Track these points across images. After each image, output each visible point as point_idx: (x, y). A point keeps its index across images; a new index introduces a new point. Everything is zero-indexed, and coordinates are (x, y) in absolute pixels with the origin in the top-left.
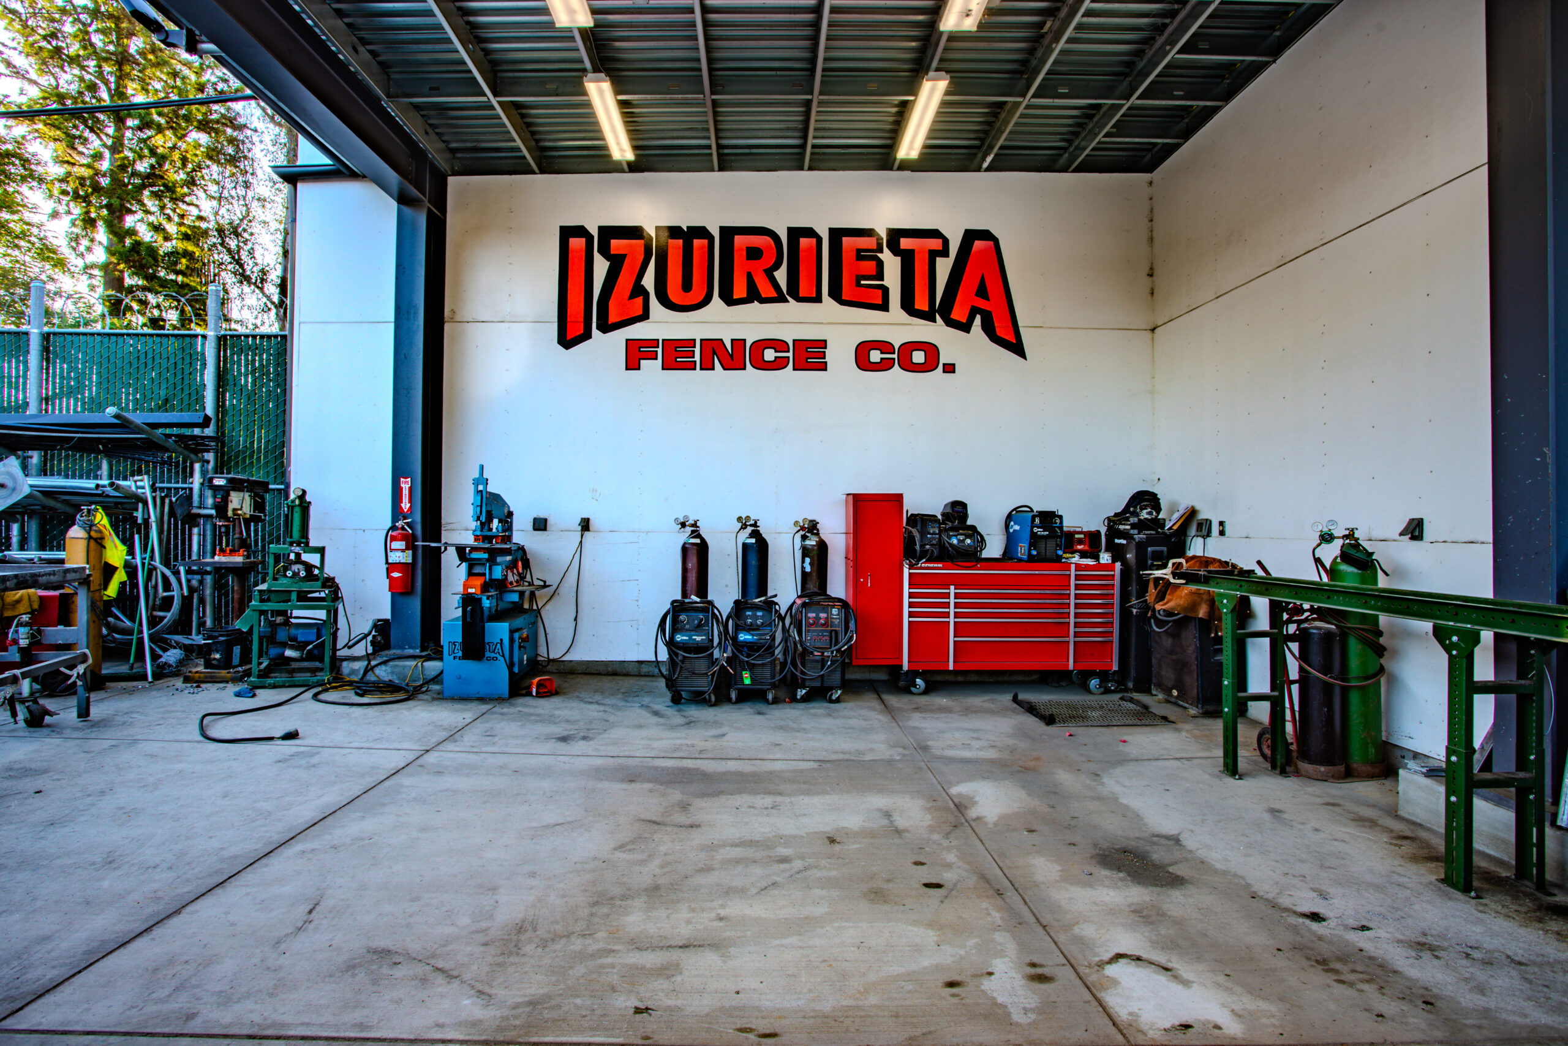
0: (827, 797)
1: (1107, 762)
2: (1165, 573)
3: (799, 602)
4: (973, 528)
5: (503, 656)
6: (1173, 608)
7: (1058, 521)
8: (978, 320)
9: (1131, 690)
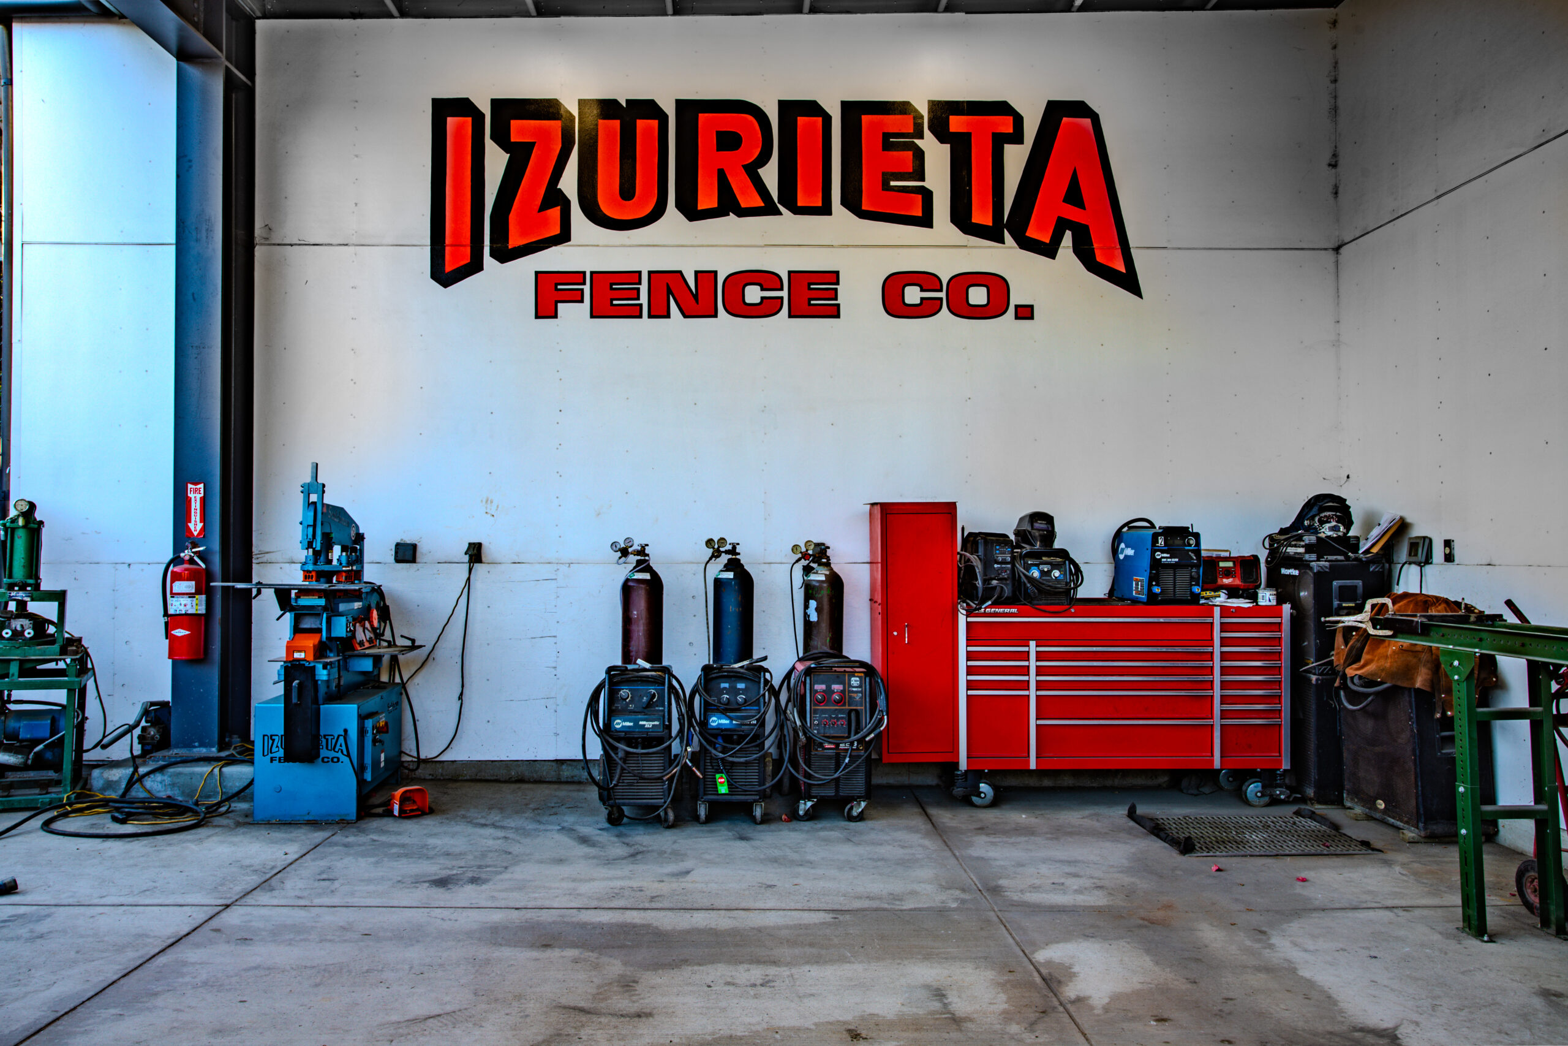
0: (847, 966)
1: (1277, 912)
2: (1361, 620)
3: (800, 667)
4: (1063, 554)
5: (348, 755)
6: (1373, 674)
7: (1193, 542)
8: (1068, 239)
9: (1311, 799)
